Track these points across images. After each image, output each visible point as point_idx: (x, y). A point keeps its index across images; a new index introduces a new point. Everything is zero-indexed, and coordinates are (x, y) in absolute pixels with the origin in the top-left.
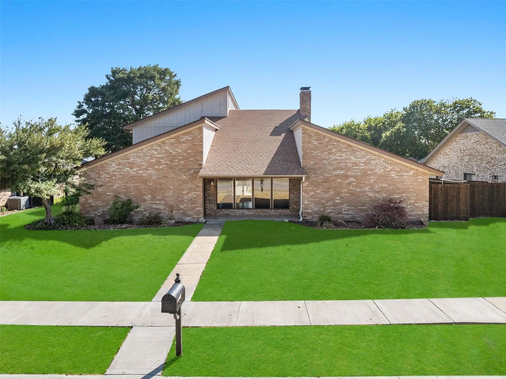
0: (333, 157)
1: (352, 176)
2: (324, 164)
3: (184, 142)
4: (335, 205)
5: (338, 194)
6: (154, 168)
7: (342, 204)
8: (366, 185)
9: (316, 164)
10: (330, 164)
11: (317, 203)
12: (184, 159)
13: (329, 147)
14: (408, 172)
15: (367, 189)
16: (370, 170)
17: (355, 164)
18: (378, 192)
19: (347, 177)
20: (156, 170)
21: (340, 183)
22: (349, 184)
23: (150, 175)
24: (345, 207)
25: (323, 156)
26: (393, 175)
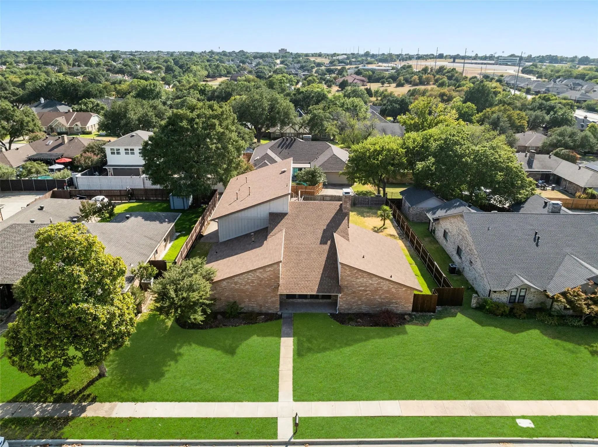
0: (358, 280)
1: (369, 291)
2: (353, 284)
3: (268, 271)
4: (358, 305)
5: (360, 300)
6: (250, 285)
7: (362, 304)
8: (377, 295)
9: (347, 284)
10: (356, 284)
11: (347, 304)
12: (267, 281)
13: (357, 275)
14: (402, 289)
15: (377, 297)
16: (380, 287)
17: (371, 284)
18: (384, 299)
19: (366, 291)
20: (251, 286)
21: (362, 294)
22: (367, 294)
23: (248, 289)
24: (364, 306)
25: (352, 280)
26: (393, 290)
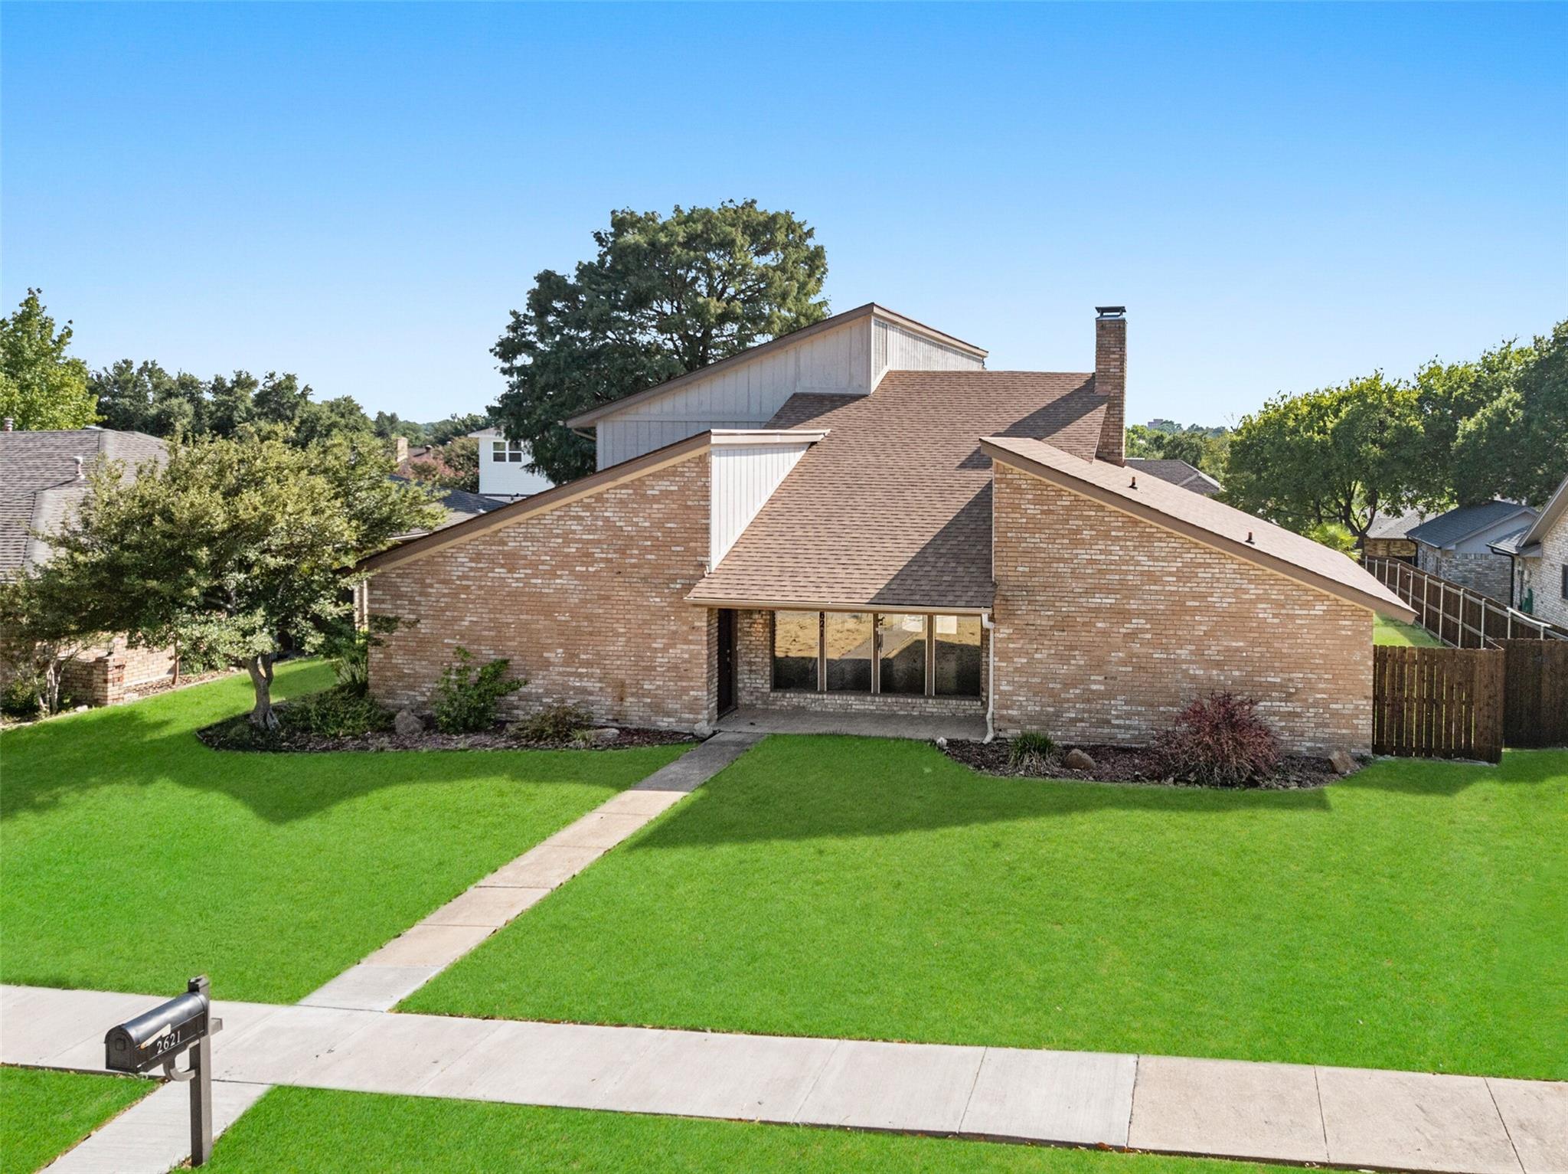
0: (1083, 555)
1: (1140, 614)
2: (1058, 575)
3: (657, 498)
4: (1088, 697)
5: (1098, 665)
6: (573, 572)
7: (1110, 695)
8: (1182, 642)
9: (1032, 573)
10: (1075, 575)
11: (1036, 692)
12: (656, 548)
13: (1074, 523)
15: (1183, 653)
16: (1194, 598)
17: (1151, 577)
18: (1218, 664)
19: (1125, 615)
20: (581, 577)
21: (1104, 633)
22: (1132, 636)
23: (563, 591)
24: (1119, 706)
25: (1053, 549)
26: (1264, 612)
